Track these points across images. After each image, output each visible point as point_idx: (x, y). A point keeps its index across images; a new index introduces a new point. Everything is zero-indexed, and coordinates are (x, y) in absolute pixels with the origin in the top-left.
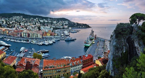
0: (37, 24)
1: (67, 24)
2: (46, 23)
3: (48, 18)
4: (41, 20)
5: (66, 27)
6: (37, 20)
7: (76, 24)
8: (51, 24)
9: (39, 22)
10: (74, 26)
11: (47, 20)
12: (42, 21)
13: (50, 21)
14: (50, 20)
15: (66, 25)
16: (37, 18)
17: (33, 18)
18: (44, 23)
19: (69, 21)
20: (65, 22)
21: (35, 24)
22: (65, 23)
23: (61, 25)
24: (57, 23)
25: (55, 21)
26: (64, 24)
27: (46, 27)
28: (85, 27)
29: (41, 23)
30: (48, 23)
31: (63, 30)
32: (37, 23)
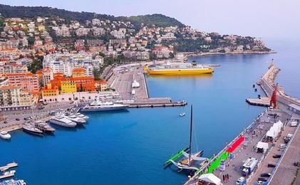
0: (38, 43)
1: (172, 41)
2: (82, 37)
3: (90, 16)
4: (60, 24)
5: (166, 51)
6: (41, 28)
7: (209, 39)
8: (101, 42)
9: (52, 33)
10: (199, 49)
11: (90, 26)
12: (62, 30)
13: (99, 31)
14: (103, 26)
15: (165, 43)
16: (39, 20)
17: (19, 20)
18: (74, 37)
19: (181, 26)
20: (162, 33)
21: (31, 42)
22: (165, 37)
23: (145, 43)
24: (127, 38)
25: (121, 30)
26: (160, 40)
27: (82, 54)
28: (245, 49)
29: (56, 39)
30: (91, 36)
31: (151, 63)
32: (42, 39)
